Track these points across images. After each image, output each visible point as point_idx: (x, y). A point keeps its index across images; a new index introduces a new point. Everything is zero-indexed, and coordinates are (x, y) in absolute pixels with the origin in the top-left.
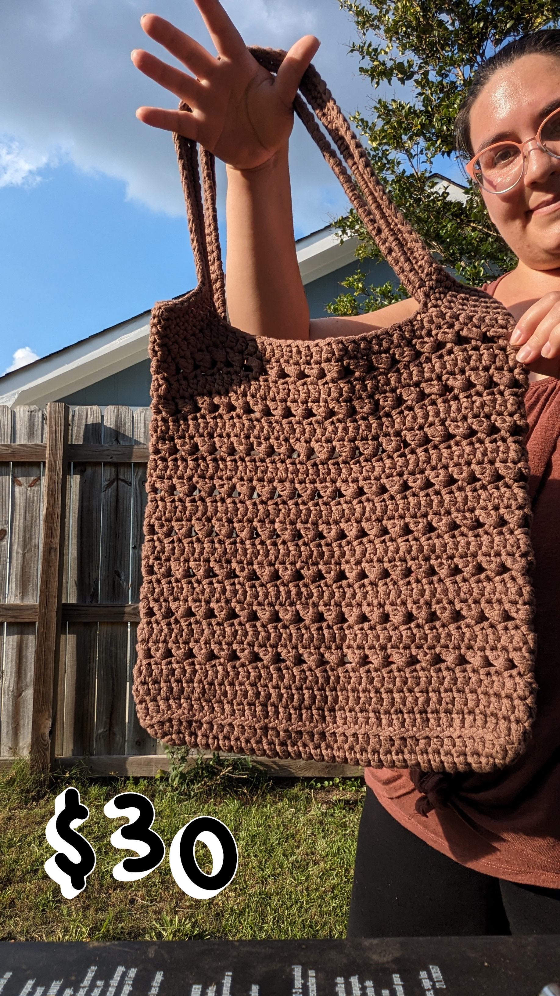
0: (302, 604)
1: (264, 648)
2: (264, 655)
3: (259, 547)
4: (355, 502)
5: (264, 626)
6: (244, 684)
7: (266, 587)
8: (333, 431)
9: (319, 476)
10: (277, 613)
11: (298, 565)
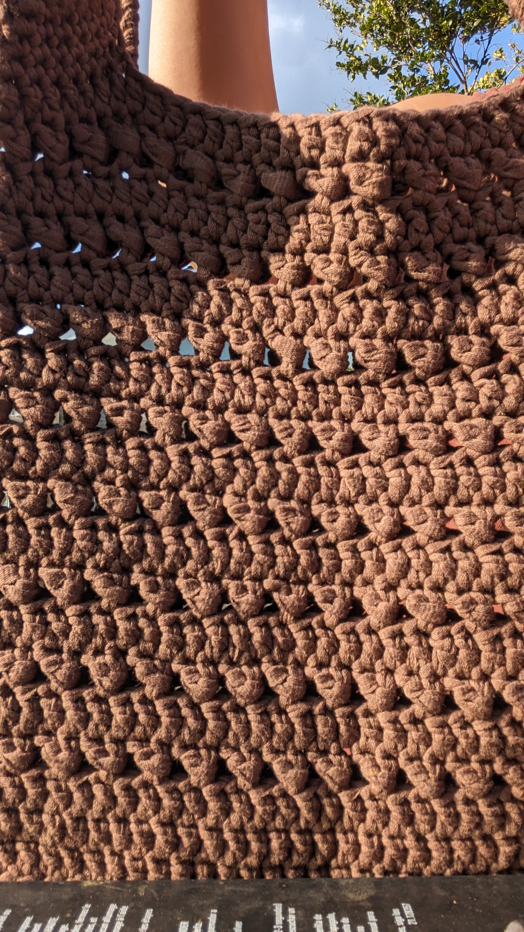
0: (274, 662)
1: (191, 752)
2: (192, 765)
3: (189, 542)
4: (388, 465)
5: (194, 707)
6: (147, 822)
7: (201, 625)
8: (353, 316)
9: (316, 406)
10: (221, 680)
11: (267, 584)
